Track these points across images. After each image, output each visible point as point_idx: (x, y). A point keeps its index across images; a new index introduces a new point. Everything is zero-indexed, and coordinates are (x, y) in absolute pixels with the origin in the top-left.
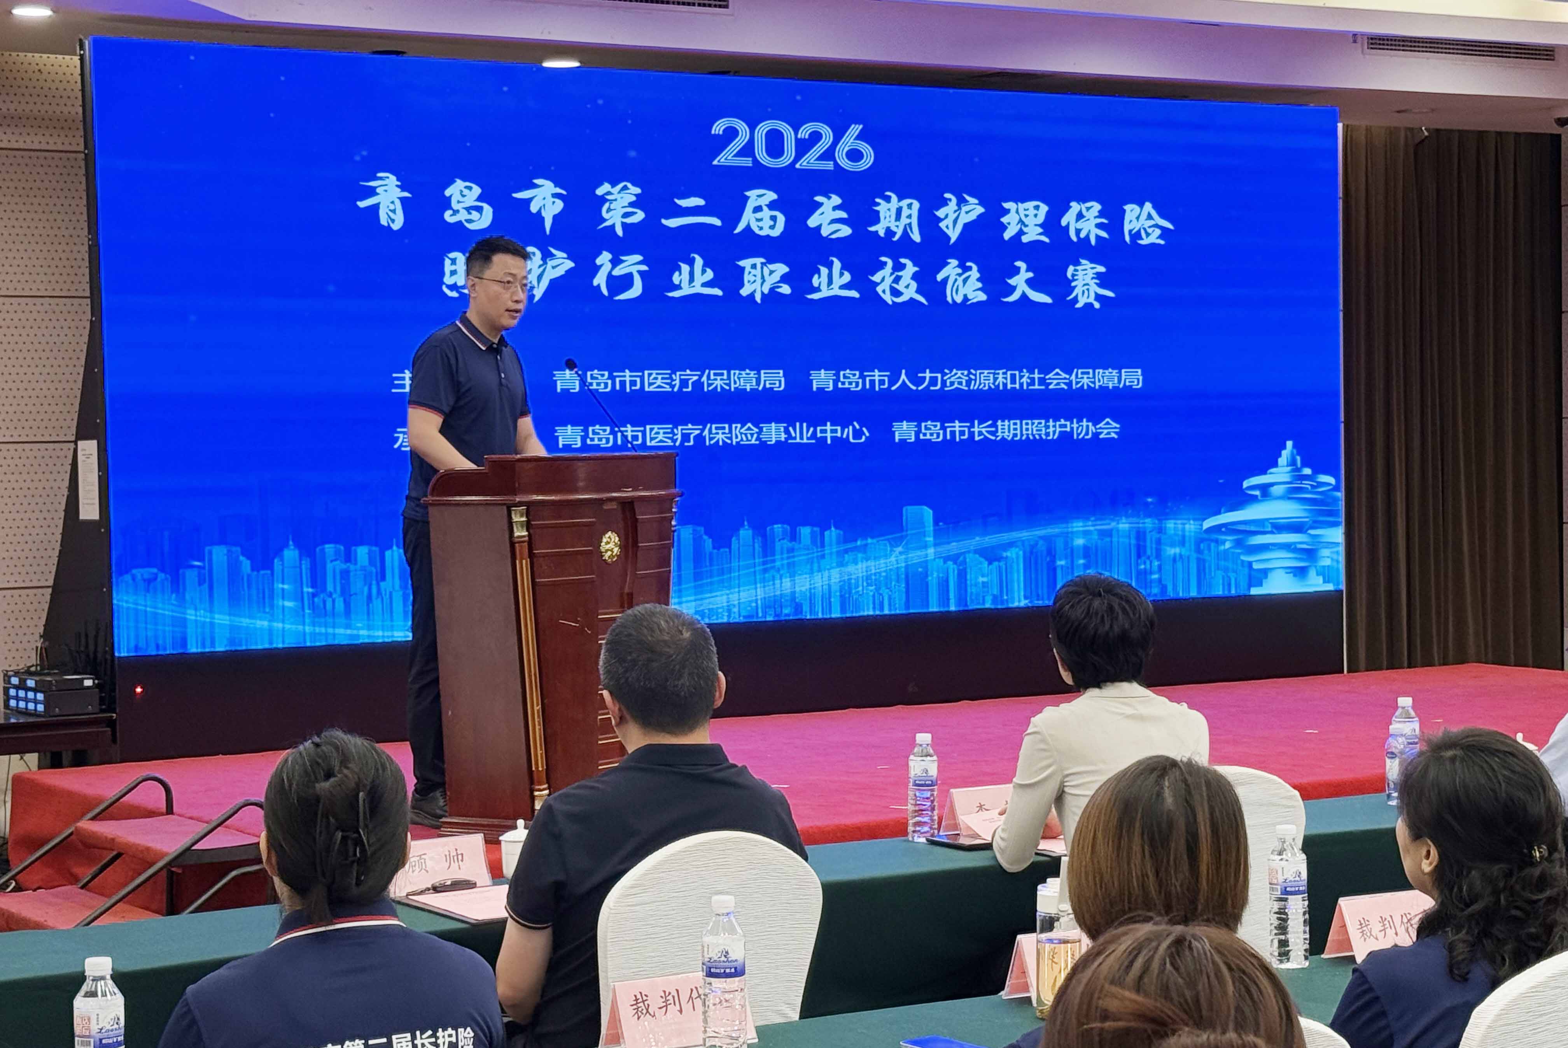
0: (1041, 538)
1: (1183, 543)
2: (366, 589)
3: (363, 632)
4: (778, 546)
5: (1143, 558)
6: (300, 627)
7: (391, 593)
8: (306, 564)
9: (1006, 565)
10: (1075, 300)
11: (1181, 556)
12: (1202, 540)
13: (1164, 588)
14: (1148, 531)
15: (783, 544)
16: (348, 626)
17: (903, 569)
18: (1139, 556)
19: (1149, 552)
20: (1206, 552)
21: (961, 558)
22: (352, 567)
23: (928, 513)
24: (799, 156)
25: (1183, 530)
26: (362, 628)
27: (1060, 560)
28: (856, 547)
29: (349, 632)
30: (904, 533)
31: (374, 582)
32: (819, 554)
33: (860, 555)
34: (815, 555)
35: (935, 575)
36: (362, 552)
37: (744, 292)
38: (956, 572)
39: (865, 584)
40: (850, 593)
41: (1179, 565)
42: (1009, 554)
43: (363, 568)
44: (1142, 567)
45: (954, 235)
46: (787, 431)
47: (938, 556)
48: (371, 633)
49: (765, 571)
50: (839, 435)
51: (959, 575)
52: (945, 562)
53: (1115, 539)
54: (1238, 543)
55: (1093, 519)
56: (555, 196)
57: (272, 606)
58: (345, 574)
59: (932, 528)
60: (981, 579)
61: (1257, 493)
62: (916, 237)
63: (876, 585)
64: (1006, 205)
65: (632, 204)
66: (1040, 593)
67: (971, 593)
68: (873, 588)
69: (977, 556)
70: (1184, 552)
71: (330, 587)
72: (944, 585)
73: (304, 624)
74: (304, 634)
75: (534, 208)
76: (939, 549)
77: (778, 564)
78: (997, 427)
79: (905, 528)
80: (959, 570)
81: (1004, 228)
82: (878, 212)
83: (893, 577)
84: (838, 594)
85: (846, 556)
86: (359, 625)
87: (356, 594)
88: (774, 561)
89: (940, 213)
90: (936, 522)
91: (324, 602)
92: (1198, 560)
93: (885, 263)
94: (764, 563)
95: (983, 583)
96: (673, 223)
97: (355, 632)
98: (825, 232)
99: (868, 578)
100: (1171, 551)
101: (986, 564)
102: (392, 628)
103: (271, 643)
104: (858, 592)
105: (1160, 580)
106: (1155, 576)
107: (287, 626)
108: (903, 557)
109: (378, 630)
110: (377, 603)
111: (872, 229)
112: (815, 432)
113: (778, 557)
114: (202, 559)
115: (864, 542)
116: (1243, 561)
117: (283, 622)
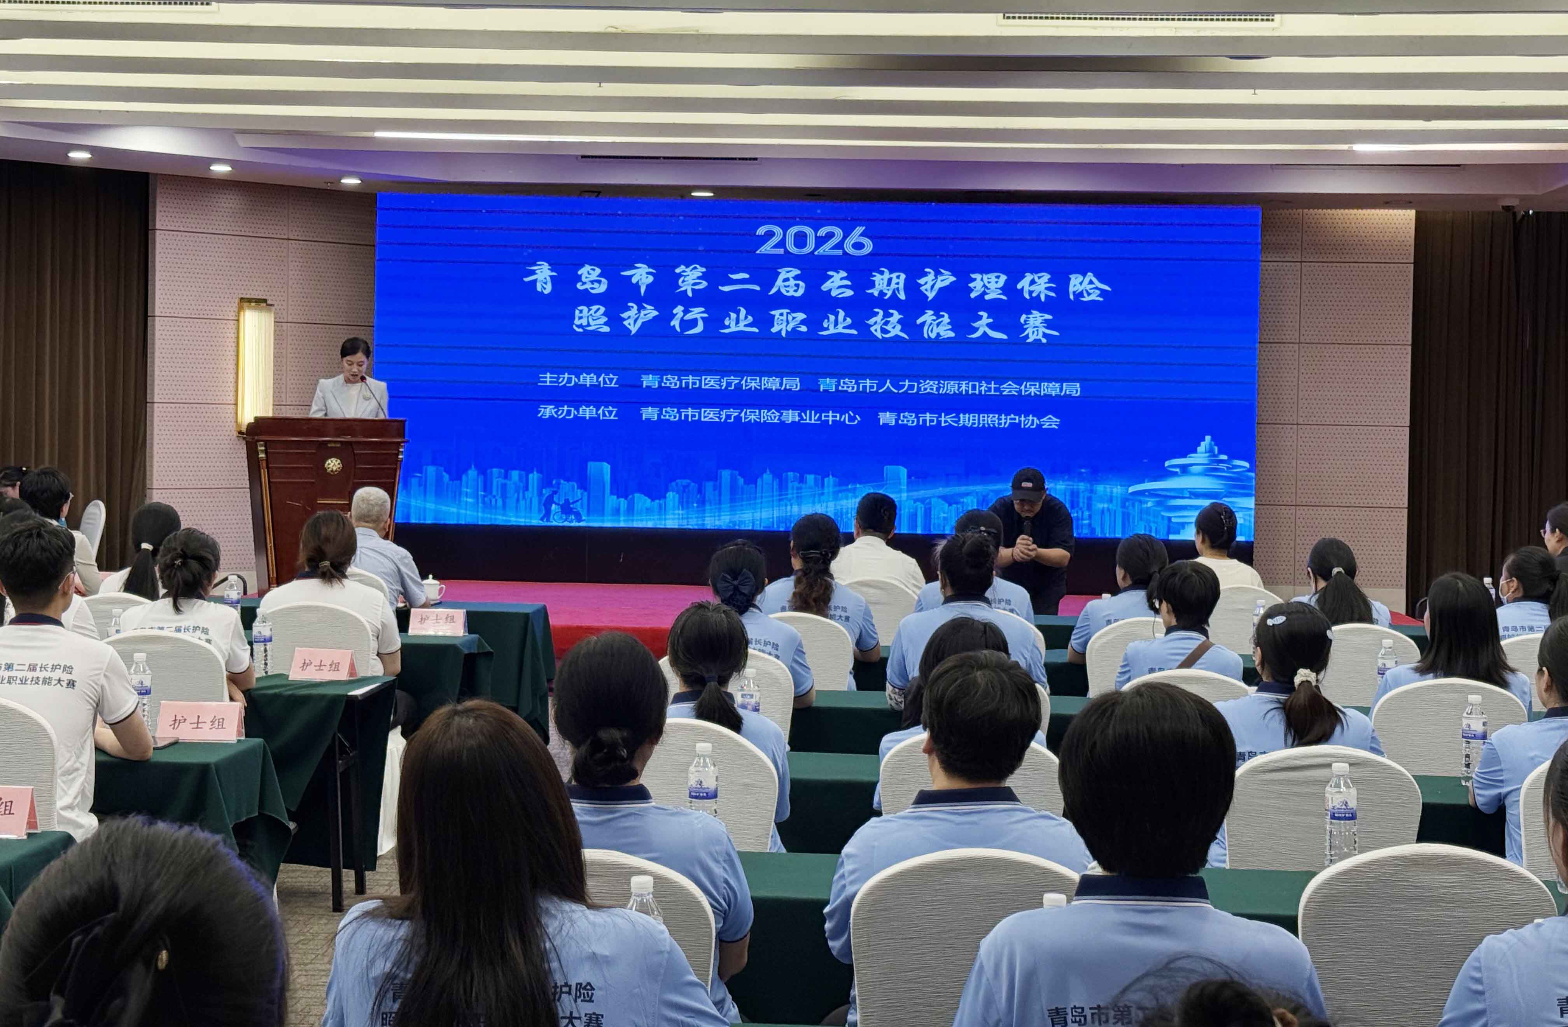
1: (1111, 500)
2: (516, 495)
3: (513, 519)
4: (790, 485)
6: (475, 514)
7: (531, 498)
8: (481, 479)
10: (1027, 337)
11: (1108, 509)
12: (1126, 500)
13: (1093, 530)
14: (1081, 491)
15: (792, 485)
16: (504, 515)
19: (1081, 505)
20: (1131, 508)
21: (926, 500)
22: (508, 482)
23: (903, 471)
24: (818, 246)
25: (1112, 492)
28: (848, 489)
31: (522, 491)
32: (820, 491)
33: (850, 495)
34: (817, 492)
36: (515, 474)
37: (774, 330)
38: (923, 509)
41: (1107, 515)
43: (515, 484)
45: (931, 295)
46: (800, 415)
47: (908, 498)
49: (780, 500)
50: (838, 419)
51: (925, 510)
52: (915, 502)
54: (1159, 504)
56: (648, 273)
57: (460, 501)
58: (504, 486)
59: (906, 477)
60: (942, 515)
61: (1178, 470)
62: (902, 296)
64: (973, 276)
65: (699, 278)
67: (934, 523)
69: (940, 499)
70: (1112, 506)
71: (494, 493)
72: (913, 517)
73: (478, 512)
74: (478, 517)
75: (634, 280)
76: (911, 494)
77: (790, 496)
78: (959, 418)
79: (885, 479)
80: (925, 508)
81: (971, 290)
82: (874, 281)
85: (839, 494)
87: (509, 497)
88: (787, 494)
89: (921, 281)
90: (909, 477)
92: (1123, 513)
93: (878, 313)
94: (780, 495)
95: (944, 518)
96: (726, 289)
98: (833, 294)
101: (946, 505)
103: (458, 520)
107: (468, 512)
111: (869, 291)
112: (820, 417)
113: (790, 491)
114: (421, 472)
115: (854, 487)
116: (1163, 517)
117: (466, 509)
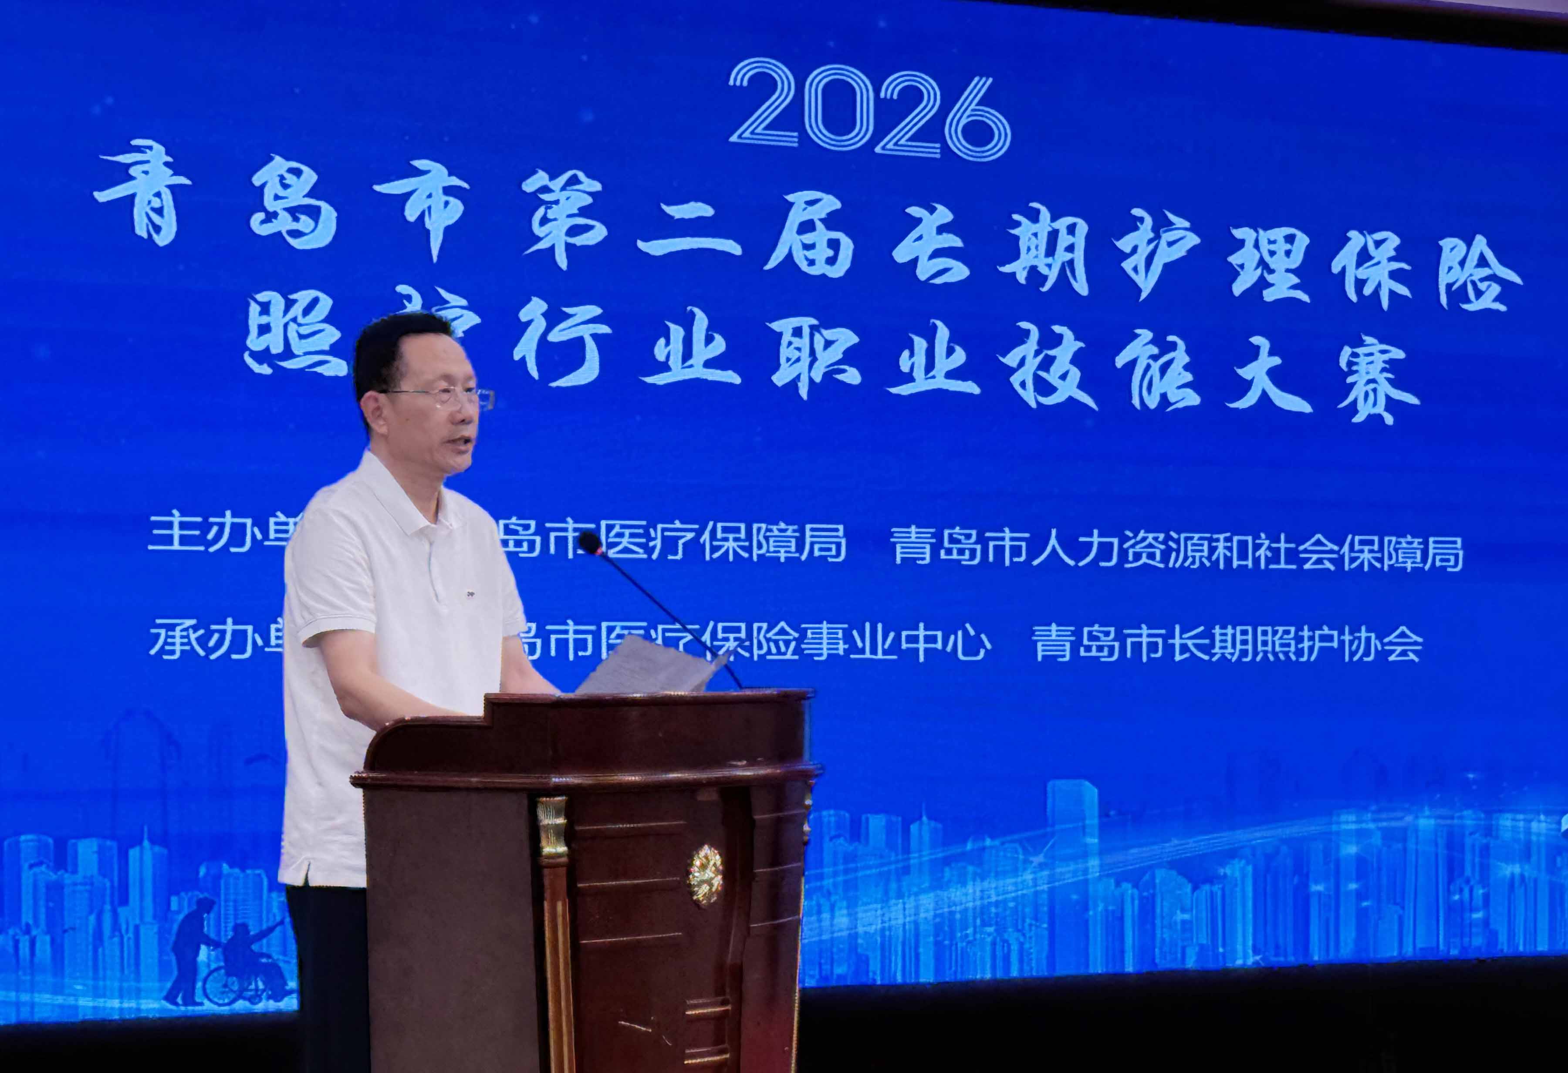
0: (1284, 841)
1: (1526, 854)
2: (92, 919)
3: (85, 1001)
4: (828, 849)
5: (1459, 882)
7: (137, 928)
9: (1223, 890)
10: (1353, 409)
11: (1522, 877)
12: (1559, 854)
13: (1492, 936)
14: (1467, 833)
15: (838, 846)
16: (58, 990)
17: (1045, 896)
18: (1451, 880)
19: (1468, 872)
21: (1147, 877)
22: (68, 878)
23: (1090, 793)
24: (882, 129)
25: (1528, 832)
26: (84, 995)
27: (1316, 882)
28: (964, 854)
29: (60, 1000)
30: (1049, 829)
31: (108, 907)
32: (900, 865)
33: (970, 869)
34: (893, 867)
35: (1101, 907)
36: (87, 851)
37: (780, 378)
38: (1136, 902)
39: (978, 921)
40: (952, 937)
41: (1519, 892)
42: (1228, 871)
43: (88, 881)
44: (1457, 897)
45: (1146, 283)
46: (848, 638)
47: (1106, 872)
48: (100, 1002)
50: (939, 646)
51: (1142, 907)
52: (1118, 884)
53: (1411, 845)
55: (1374, 808)
56: (448, 191)
58: (55, 890)
59: (1096, 821)
60: (1180, 916)
62: (1081, 286)
63: (997, 924)
64: (1239, 233)
65: (584, 212)
66: (1281, 942)
67: (1163, 940)
68: (991, 929)
69: (1174, 873)
70: (1529, 871)
71: (27, 917)
72: (1115, 925)
75: (411, 214)
76: (1109, 859)
77: (828, 882)
78: (1212, 637)
79: (1050, 821)
80: (1141, 898)
81: (1233, 273)
82: (1017, 238)
83: (1027, 910)
84: (931, 939)
85: (947, 869)
86: (79, 987)
87: (73, 929)
88: (821, 877)
89: (1124, 244)
90: (1104, 809)
91: (16, 943)
93: (1027, 333)
95: (1184, 922)
96: (657, 248)
97: (71, 1001)
98: (923, 272)
99: (984, 909)
100: (1509, 870)
101: (1189, 888)
102: (138, 994)
104: (967, 936)
105: (1486, 922)
106: (1478, 915)
108: (1046, 873)
109: (112, 997)
110: (111, 946)
111: (1007, 269)
113: (827, 870)
115: (979, 844)
